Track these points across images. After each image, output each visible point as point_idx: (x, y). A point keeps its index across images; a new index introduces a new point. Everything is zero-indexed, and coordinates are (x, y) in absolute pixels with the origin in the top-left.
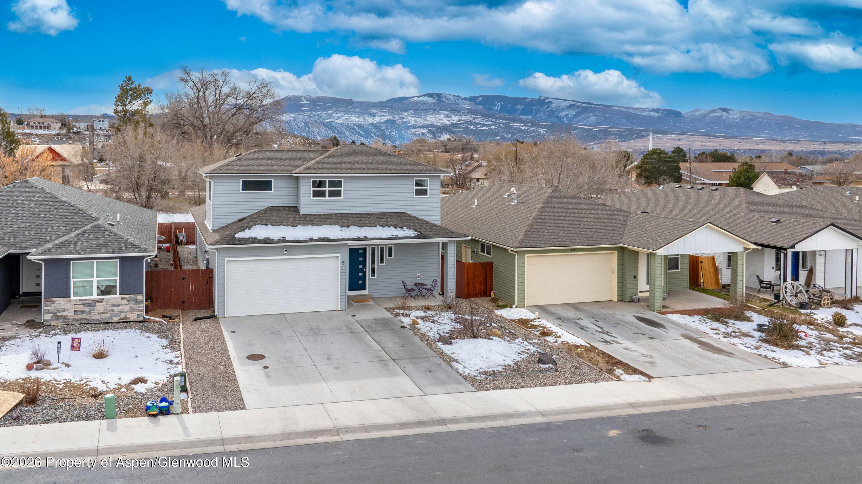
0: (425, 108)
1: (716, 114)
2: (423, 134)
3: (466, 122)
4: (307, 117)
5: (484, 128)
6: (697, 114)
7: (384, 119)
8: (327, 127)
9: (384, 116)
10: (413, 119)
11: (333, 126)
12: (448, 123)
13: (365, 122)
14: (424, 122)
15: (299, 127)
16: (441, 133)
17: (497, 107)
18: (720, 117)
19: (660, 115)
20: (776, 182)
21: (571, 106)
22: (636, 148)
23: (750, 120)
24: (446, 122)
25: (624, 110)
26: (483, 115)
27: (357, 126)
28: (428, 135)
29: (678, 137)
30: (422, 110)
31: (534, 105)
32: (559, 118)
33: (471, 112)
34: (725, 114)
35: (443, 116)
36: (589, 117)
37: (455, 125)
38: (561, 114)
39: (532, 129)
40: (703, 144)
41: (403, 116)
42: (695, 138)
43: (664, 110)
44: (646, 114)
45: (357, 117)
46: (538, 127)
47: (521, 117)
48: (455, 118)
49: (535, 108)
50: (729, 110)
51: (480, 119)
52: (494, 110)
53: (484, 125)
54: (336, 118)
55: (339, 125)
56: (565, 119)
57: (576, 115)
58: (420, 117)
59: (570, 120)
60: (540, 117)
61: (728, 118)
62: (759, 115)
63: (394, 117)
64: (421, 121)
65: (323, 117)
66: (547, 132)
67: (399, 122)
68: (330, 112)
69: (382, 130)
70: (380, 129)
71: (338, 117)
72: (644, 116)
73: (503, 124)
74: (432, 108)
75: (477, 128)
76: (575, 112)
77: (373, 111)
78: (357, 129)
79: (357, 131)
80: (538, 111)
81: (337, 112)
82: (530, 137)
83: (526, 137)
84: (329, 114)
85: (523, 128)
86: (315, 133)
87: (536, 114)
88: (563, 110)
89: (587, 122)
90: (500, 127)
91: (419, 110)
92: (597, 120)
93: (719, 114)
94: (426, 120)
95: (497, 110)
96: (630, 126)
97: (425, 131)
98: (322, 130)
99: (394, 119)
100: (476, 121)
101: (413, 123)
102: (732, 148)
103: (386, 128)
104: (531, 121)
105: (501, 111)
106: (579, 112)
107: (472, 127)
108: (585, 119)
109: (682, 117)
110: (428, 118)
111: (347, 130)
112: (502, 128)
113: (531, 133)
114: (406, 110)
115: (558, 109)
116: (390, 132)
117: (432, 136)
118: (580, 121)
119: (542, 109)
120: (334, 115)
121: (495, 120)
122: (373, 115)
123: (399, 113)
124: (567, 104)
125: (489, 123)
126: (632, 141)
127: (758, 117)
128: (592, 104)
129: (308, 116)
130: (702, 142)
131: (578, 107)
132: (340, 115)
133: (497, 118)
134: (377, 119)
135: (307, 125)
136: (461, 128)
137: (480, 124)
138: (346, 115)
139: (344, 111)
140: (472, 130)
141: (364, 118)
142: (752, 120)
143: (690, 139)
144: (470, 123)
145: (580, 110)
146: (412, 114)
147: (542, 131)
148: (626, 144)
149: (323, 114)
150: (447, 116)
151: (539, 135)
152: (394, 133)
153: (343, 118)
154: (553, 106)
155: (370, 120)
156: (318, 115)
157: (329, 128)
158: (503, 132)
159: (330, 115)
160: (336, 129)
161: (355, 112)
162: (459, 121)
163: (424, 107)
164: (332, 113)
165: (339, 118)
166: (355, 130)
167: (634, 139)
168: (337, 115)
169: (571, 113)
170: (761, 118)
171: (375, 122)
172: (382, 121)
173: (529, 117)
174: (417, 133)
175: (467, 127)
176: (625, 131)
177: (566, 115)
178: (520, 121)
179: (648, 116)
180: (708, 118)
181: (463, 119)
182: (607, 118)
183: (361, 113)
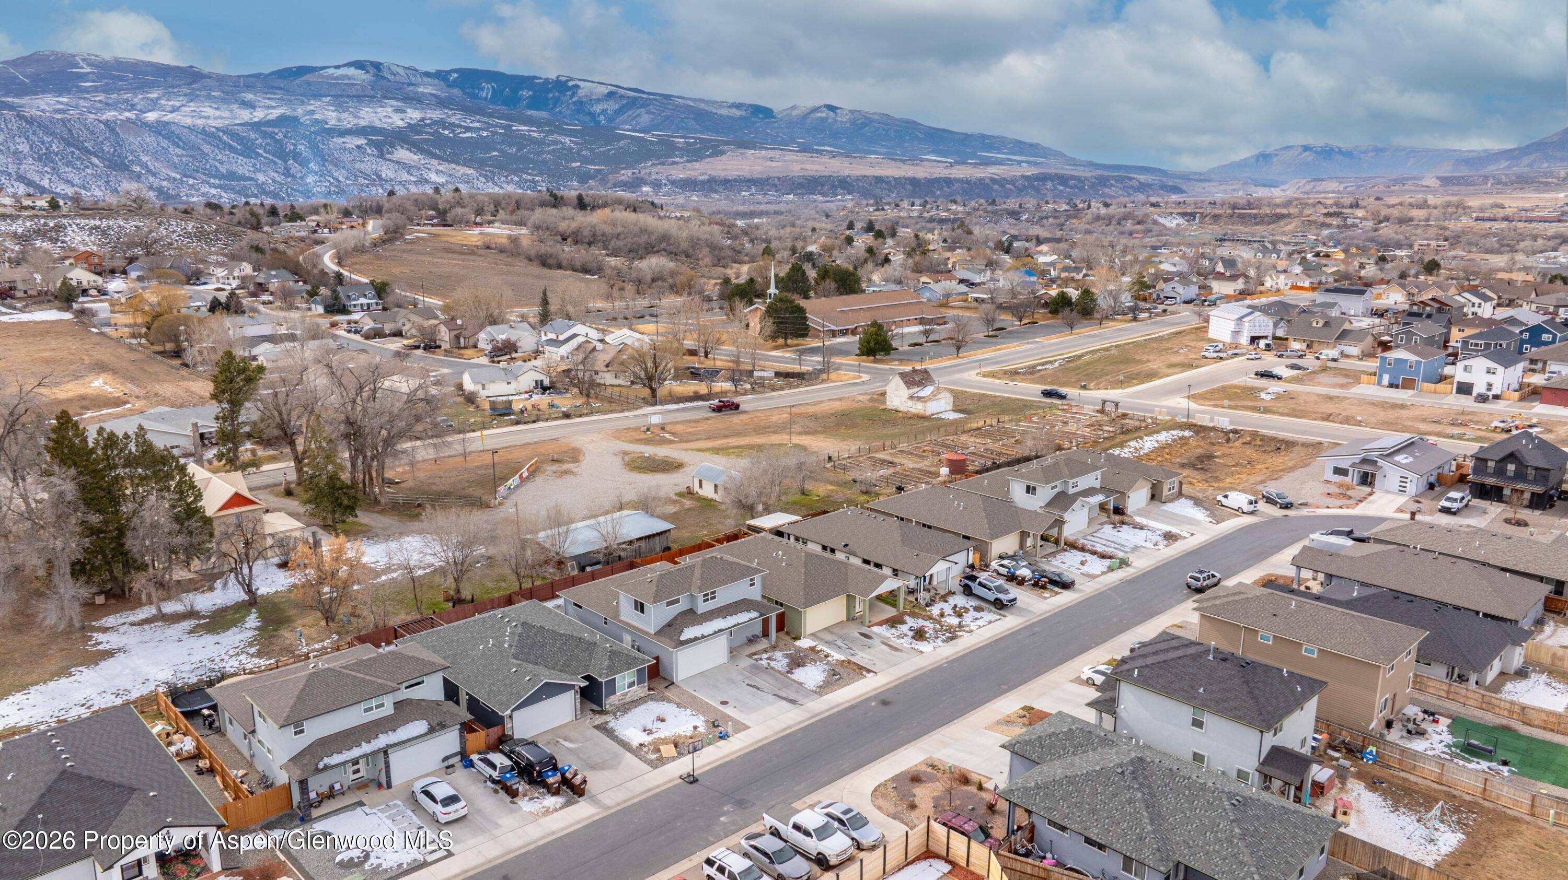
0: (355, 93)
1: (819, 115)
2: (358, 147)
3: (435, 123)
4: (99, 105)
5: (468, 135)
6: (795, 113)
7: (274, 114)
8: (160, 134)
9: (274, 108)
10: (334, 114)
11: (173, 132)
12: (400, 123)
13: (235, 118)
14: (356, 122)
15: (92, 133)
16: (393, 146)
17: (487, 91)
18: (826, 119)
19: (744, 113)
20: (905, 383)
21: (611, 95)
22: (714, 173)
23: (864, 125)
24: (398, 121)
25: (691, 104)
26: (465, 110)
27: (225, 132)
28: (369, 151)
29: (771, 153)
30: (349, 96)
31: (550, 91)
32: (592, 115)
33: (441, 103)
34: (831, 114)
35: (390, 110)
36: (639, 115)
37: (414, 128)
38: (594, 108)
39: (551, 138)
40: (805, 166)
41: (312, 108)
42: (793, 156)
43: (750, 105)
44: (724, 112)
45: (216, 109)
46: (560, 134)
47: (529, 112)
48: (414, 115)
49: (551, 95)
50: (838, 108)
51: (458, 116)
52: (481, 98)
53: (468, 129)
54: (169, 109)
55: (186, 130)
56: (602, 117)
57: (619, 112)
58: (346, 110)
59: (610, 120)
60: (560, 112)
61: (835, 121)
62: (876, 117)
63: (295, 110)
64: (349, 121)
65: (139, 107)
66: (575, 143)
67: (305, 119)
68: (154, 95)
69: (277, 141)
70: (272, 138)
71: (173, 106)
72: (721, 116)
73: (501, 128)
74: (367, 93)
75: (455, 135)
76: (617, 106)
77: (249, 96)
78: (225, 138)
79: (225, 143)
80: (557, 101)
81: (168, 95)
82: (549, 152)
83: (543, 152)
84: (152, 100)
85: (535, 135)
86: (135, 147)
87: (555, 106)
88: (598, 101)
89: (638, 123)
90: (497, 133)
91: (342, 96)
92: (653, 120)
93: (824, 115)
94: (359, 118)
95: (485, 99)
96: (701, 133)
97: (361, 141)
98: (148, 140)
99: (296, 114)
100: (453, 120)
101: (333, 122)
102: (841, 173)
103: (285, 136)
104: (548, 123)
105: (493, 101)
106: (623, 106)
107: (446, 132)
108: (634, 118)
109: (774, 117)
110: (362, 114)
111: (204, 140)
112: (500, 134)
113: (549, 145)
114: (317, 96)
115: (591, 101)
116: (295, 145)
117: (376, 152)
118: (625, 122)
119: (564, 99)
120: (163, 102)
121: (485, 119)
122: (251, 106)
123: (303, 103)
124: (604, 90)
125: (477, 125)
126: (707, 160)
127: (873, 121)
128: (643, 92)
129: (100, 102)
130: (802, 162)
131: (622, 97)
132: (177, 104)
133: (490, 116)
134: (259, 115)
135: (112, 130)
136: (427, 133)
137: (460, 126)
138: (192, 104)
139: (185, 95)
140: (447, 137)
141: (231, 111)
142: (867, 125)
143: (787, 157)
144: (442, 123)
145: (624, 102)
146: (329, 104)
147: (567, 140)
148: (697, 165)
149: (136, 100)
150: (399, 110)
151: (563, 149)
152: (303, 148)
153: (183, 109)
154: (581, 93)
155: (245, 115)
156: (126, 101)
157: (164, 137)
158: (503, 142)
159: (155, 102)
160: (180, 139)
161: (209, 98)
162: (422, 120)
163: (353, 91)
164: (158, 99)
165: (174, 110)
166: (221, 140)
167: (710, 156)
168: (171, 103)
169: (611, 106)
170: (878, 122)
171: (256, 120)
172: (270, 117)
173: (543, 114)
174: (347, 146)
175: (436, 132)
176: (695, 143)
177: (603, 111)
178: (529, 121)
179: (728, 117)
180: (808, 121)
181: (428, 116)
182: (667, 118)
183: (224, 101)
